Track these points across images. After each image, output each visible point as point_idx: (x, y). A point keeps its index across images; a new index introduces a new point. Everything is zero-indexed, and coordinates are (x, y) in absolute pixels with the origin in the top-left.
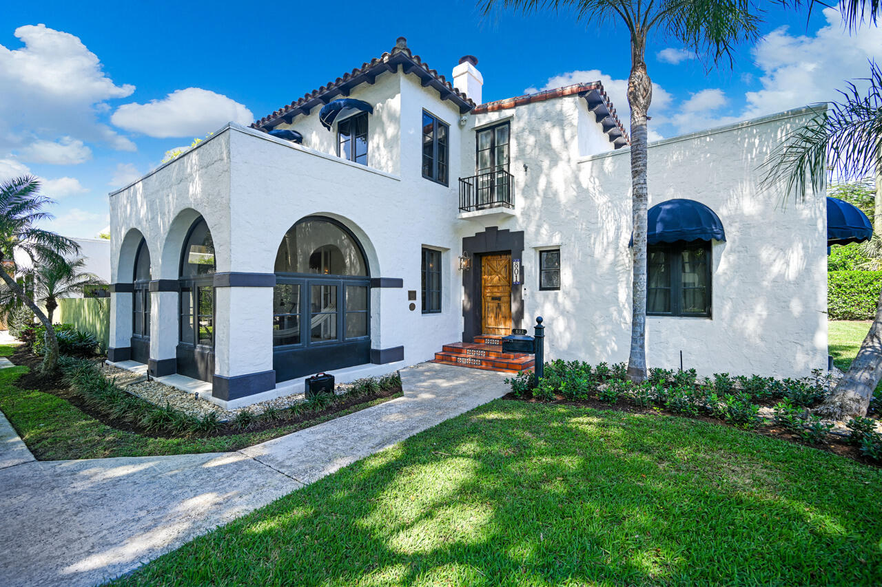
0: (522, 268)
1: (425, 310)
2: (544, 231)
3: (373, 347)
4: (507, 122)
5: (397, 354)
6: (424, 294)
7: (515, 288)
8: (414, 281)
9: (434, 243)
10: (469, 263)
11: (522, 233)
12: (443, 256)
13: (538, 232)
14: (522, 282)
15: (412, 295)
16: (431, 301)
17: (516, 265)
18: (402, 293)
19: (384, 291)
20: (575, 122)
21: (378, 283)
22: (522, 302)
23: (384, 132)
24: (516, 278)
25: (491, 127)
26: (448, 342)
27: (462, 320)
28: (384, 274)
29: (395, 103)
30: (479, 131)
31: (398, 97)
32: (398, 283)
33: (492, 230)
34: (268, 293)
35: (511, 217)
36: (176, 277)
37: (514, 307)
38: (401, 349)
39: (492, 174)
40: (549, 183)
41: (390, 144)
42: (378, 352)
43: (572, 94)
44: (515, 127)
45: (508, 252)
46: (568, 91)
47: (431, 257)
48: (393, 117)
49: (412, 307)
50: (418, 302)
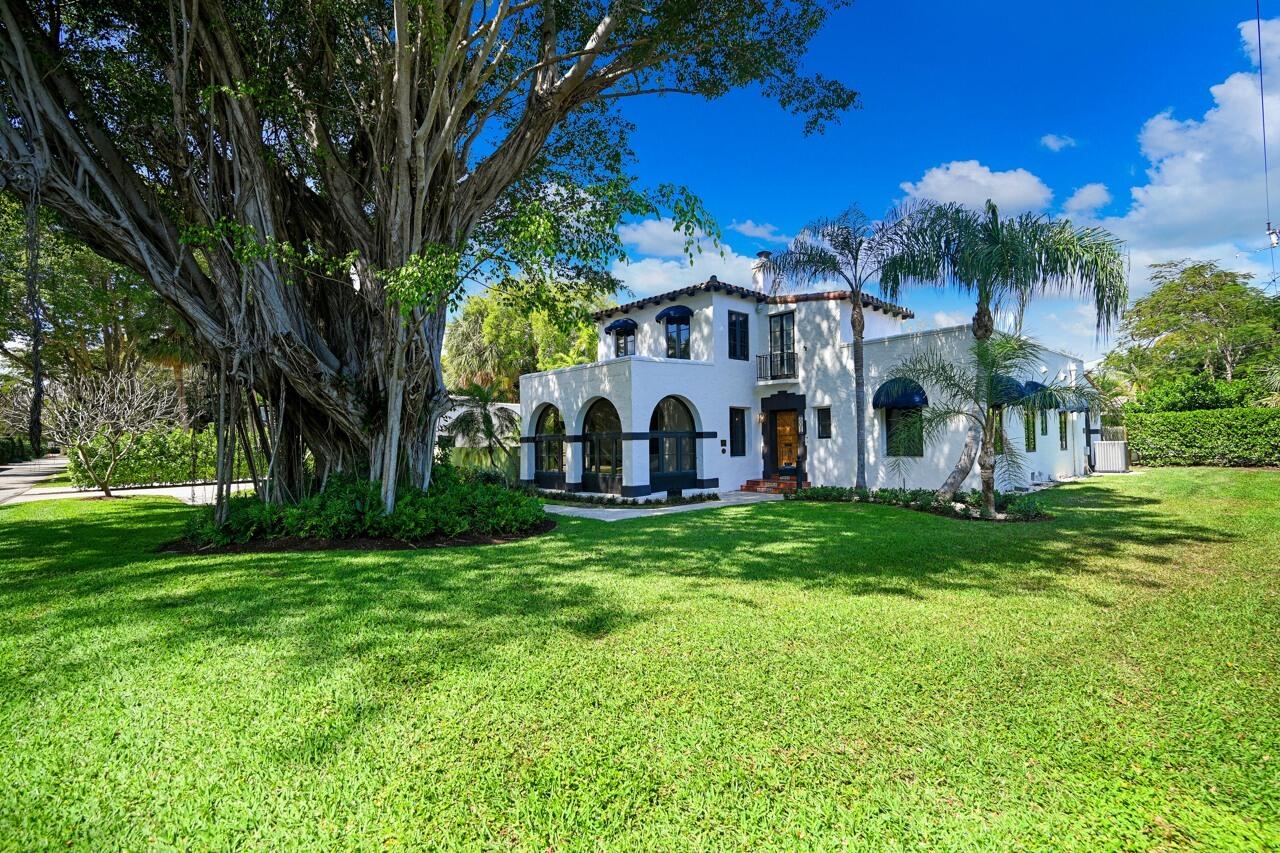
0: (805, 422)
1: (734, 453)
2: (819, 394)
3: (699, 477)
4: (792, 313)
5: (714, 483)
6: (731, 442)
7: (800, 437)
8: (724, 433)
9: (737, 404)
10: (766, 417)
11: (804, 396)
12: (746, 413)
13: (814, 395)
14: (805, 432)
15: (723, 443)
16: (738, 447)
17: (800, 419)
18: (717, 441)
19: (705, 441)
20: (838, 318)
21: (702, 435)
22: (805, 448)
23: (701, 331)
24: (801, 429)
25: (781, 315)
26: (752, 478)
27: (762, 461)
28: (705, 429)
29: (709, 311)
30: (771, 317)
31: (711, 308)
32: (713, 435)
33: (783, 394)
34: (646, 443)
35: (797, 384)
36: (580, 434)
37: (800, 451)
38: (717, 480)
39: (782, 350)
40: (822, 360)
41: (706, 340)
42: (702, 481)
43: (835, 298)
44: (798, 317)
45: (794, 410)
46: (832, 295)
47: (737, 416)
48: (707, 320)
49: (724, 451)
50: (728, 448)
